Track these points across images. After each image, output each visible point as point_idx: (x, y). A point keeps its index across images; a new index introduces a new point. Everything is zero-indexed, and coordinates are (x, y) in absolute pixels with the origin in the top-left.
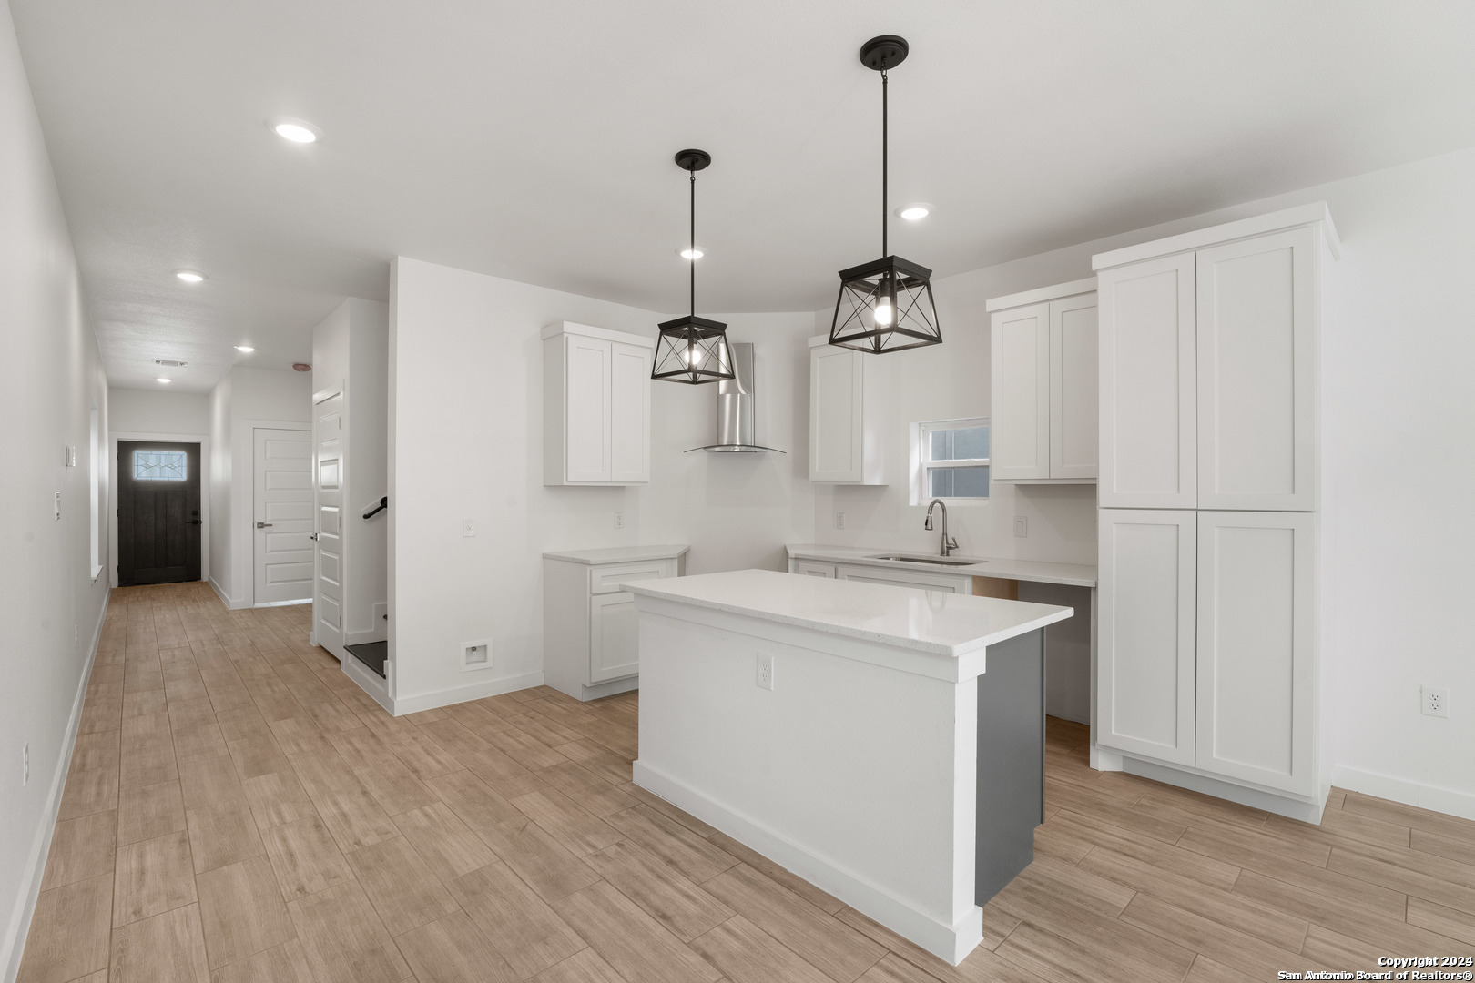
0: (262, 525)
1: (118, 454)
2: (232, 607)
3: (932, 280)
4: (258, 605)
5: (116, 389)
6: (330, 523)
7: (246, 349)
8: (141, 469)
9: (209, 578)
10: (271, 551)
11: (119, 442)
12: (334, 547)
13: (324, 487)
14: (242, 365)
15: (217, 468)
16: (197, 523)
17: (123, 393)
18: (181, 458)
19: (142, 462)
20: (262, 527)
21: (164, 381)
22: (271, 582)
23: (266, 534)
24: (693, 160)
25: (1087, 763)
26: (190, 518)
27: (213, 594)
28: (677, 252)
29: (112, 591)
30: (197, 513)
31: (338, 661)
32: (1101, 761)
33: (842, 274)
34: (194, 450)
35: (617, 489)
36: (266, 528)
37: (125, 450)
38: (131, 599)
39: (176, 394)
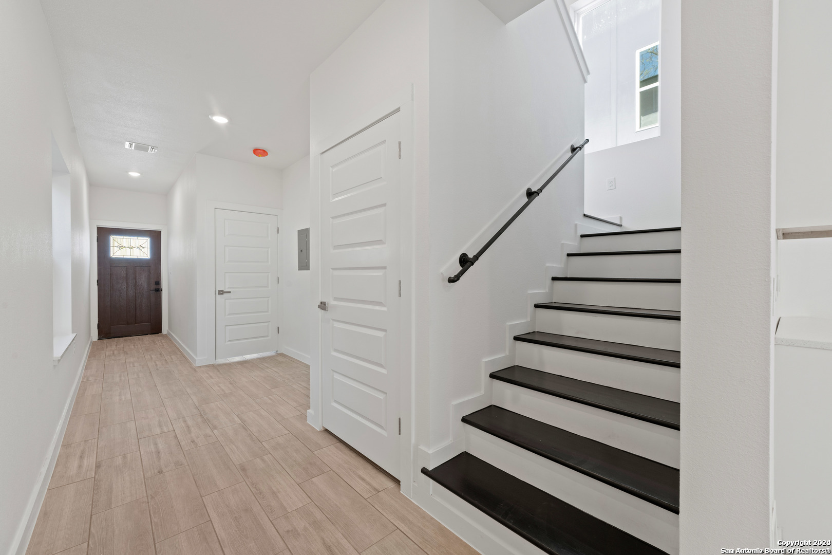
0: (221, 292)
1: (98, 237)
2: (198, 364)
4: (221, 361)
8: (116, 249)
9: (168, 332)
10: (229, 314)
11: (98, 228)
16: (158, 290)
18: (146, 242)
19: (116, 244)
20: (222, 294)
22: (229, 341)
23: (226, 299)
26: (153, 287)
29: (93, 344)
30: (158, 283)
34: (156, 237)
36: (225, 295)
37: (103, 234)
38: (108, 353)
39: (144, 185)
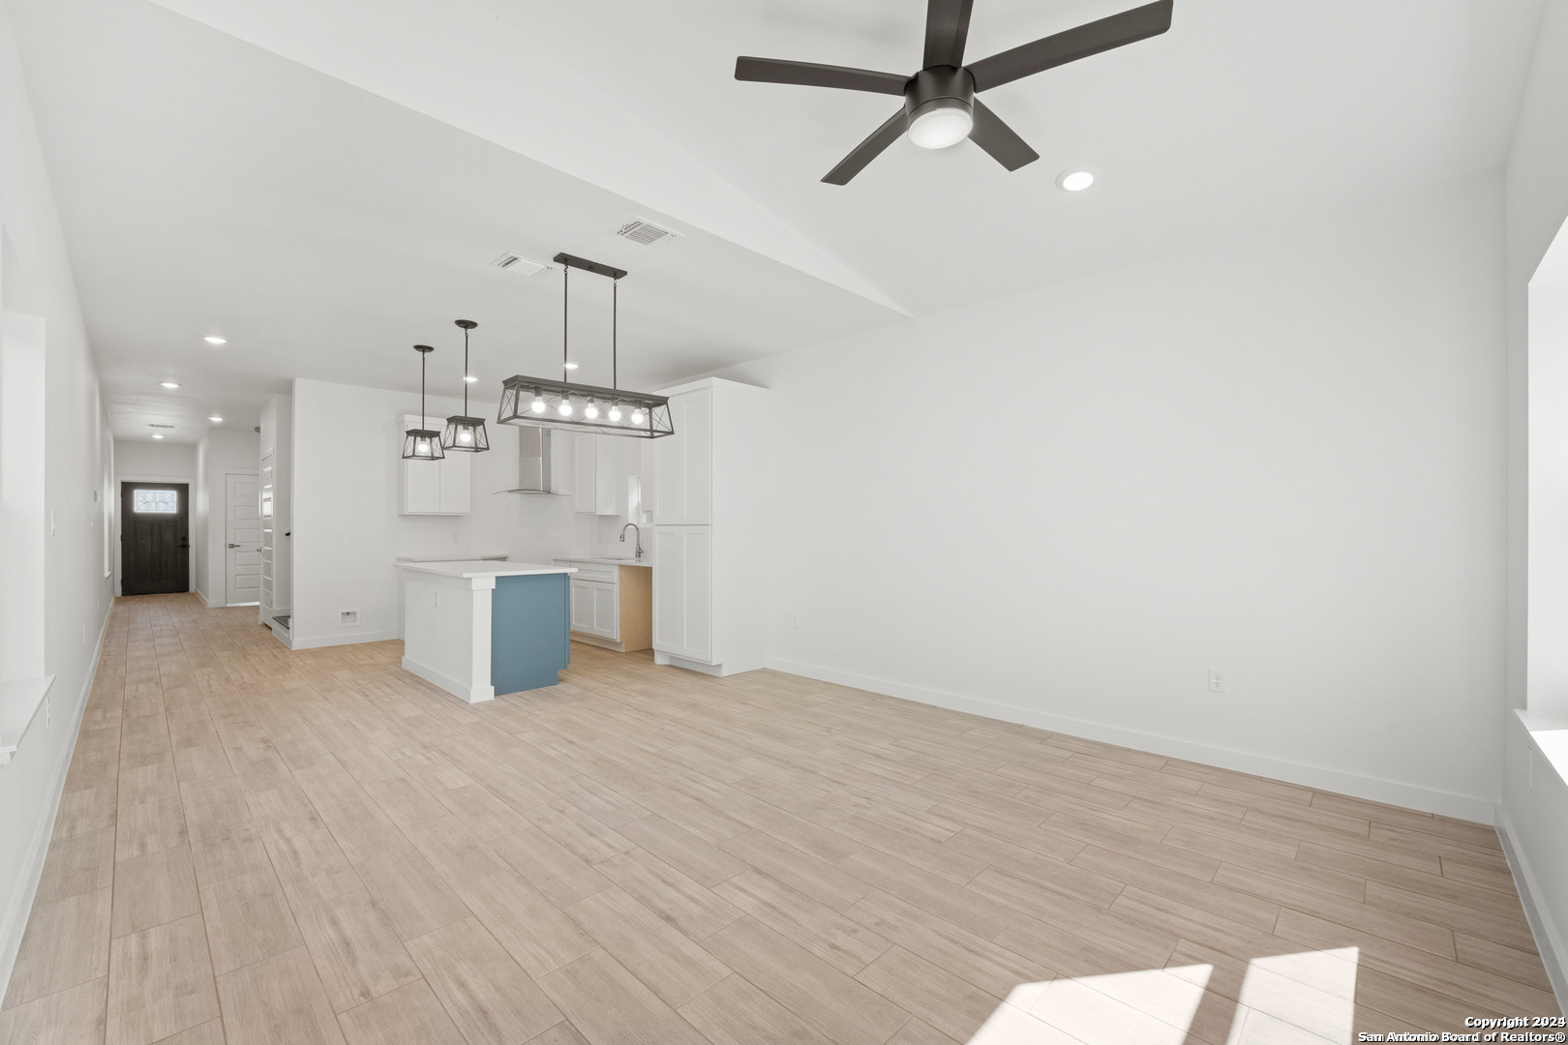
0: (232, 546)
1: (122, 493)
2: (210, 607)
3: (485, 422)
4: (228, 605)
5: (119, 442)
6: (268, 539)
7: (217, 419)
8: (140, 504)
9: (195, 589)
10: (239, 566)
11: (123, 483)
12: (269, 554)
13: (266, 516)
14: (215, 429)
15: (200, 504)
16: (185, 546)
17: (125, 445)
18: (172, 496)
19: (140, 498)
21: (158, 437)
22: (239, 589)
23: (234, 552)
24: (424, 349)
25: (653, 661)
26: (180, 543)
27: (198, 600)
28: (462, 378)
29: (117, 598)
30: (185, 538)
31: (271, 629)
32: (659, 660)
33: (448, 419)
34: (183, 490)
35: (456, 517)
36: (235, 548)
37: (127, 489)
38: (132, 605)
39: (169, 446)
